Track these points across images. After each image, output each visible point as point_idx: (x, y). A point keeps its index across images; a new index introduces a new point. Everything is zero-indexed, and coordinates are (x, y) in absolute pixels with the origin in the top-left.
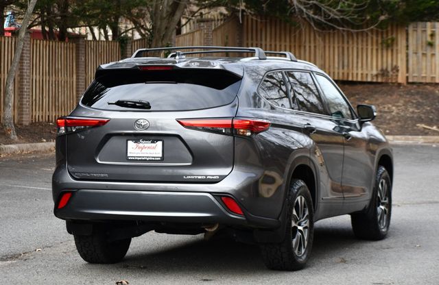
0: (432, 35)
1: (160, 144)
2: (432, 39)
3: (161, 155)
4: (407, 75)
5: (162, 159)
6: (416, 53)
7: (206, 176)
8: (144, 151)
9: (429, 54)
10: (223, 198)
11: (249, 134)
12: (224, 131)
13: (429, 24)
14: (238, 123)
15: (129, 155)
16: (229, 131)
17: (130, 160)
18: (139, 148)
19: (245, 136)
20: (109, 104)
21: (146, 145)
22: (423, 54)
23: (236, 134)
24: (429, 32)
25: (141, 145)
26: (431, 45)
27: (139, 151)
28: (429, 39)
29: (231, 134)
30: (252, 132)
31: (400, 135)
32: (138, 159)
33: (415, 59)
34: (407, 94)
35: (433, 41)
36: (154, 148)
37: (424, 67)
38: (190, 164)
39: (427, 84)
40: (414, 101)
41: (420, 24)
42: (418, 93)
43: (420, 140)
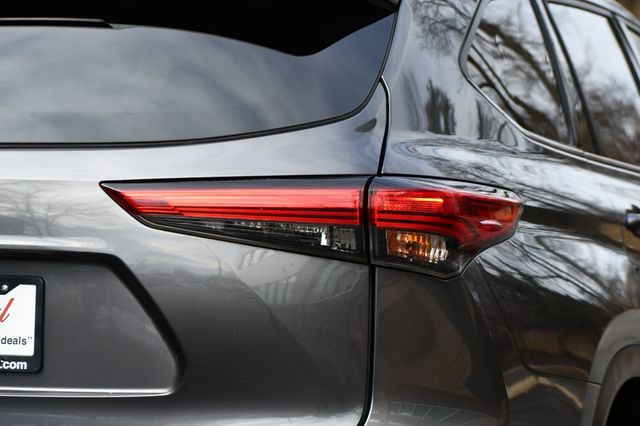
5: (37, 367)
11: (438, 253)
12: (324, 242)
14: (387, 205)
16: (351, 242)
19: (423, 262)
23: (383, 254)
29: (360, 256)
30: (453, 247)
38: (165, 392)
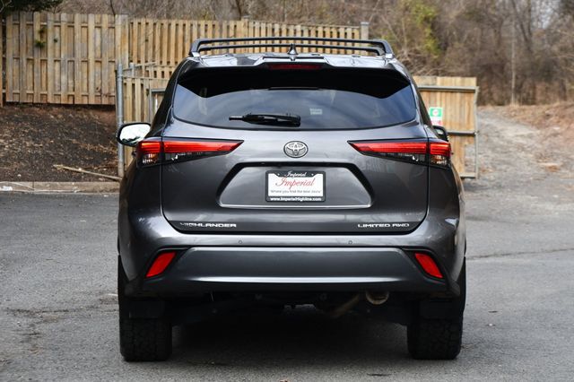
0: (43, 32)
1: (319, 177)
2: (41, 37)
3: (321, 194)
4: (4, 91)
5: (324, 200)
6: (18, 59)
7: (391, 223)
8: (295, 188)
9: (37, 61)
10: (416, 255)
12: (414, 159)
13: (37, 15)
15: (270, 194)
16: (424, 159)
17: (273, 201)
18: (287, 183)
19: (442, 165)
20: (231, 119)
21: (298, 179)
22: (28, 60)
24: (37, 28)
25: (289, 179)
26: (41, 46)
27: (287, 188)
28: (37, 37)
29: (425, 163)
31: (41, 180)
32: (286, 199)
33: (16, 67)
34: (10, 120)
35: (44, 40)
36: (310, 184)
37: (30, 80)
38: (369, 206)
39: (34, 105)
40: (26, 131)
41: (25, 16)
42: (25, 118)
43: (73, 188)
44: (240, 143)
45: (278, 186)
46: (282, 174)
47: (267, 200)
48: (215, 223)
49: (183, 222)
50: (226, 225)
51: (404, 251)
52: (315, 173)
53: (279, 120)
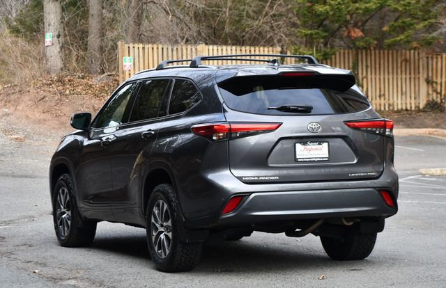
1: (325, 145)
3: (327, 156)
7: (367, 173)
8: (311, 152)
10: (382, 192)
17: (300, 161)
18: (307, 149)
20: (269, 109)
21: (313, 147)
25: (308, 147)
27: (307, 152)
32: (307, 160)
36: (321, 149)
38: (355, 162)
44: (280, 124)
45: (303, 152)
46: (305, 144)
47: (296, 160)
48: (265, 177)
49: (245, 177)
50: (272, 178)
51: (378, 190)
52: (324, 142)
53: (299, 109)
